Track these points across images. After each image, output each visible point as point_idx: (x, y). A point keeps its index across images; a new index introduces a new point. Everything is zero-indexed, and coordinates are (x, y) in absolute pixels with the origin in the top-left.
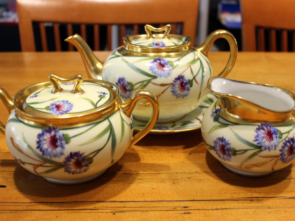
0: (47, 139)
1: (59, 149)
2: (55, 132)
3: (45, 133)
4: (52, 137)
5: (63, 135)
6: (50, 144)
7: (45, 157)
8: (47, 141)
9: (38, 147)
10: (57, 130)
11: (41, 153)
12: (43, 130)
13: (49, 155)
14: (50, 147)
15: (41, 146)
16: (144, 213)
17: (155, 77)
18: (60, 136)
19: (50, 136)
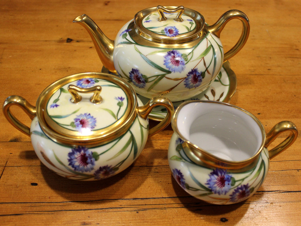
0: (77, 158)
1: (89, 166)
2: (85, 151)
3: (75, 152)
4: (82, 156)
5: (92, 153)
6: (81, 162)
7: (77, 171)
8: (78, 160)
9: (70, 164)
10: (86, 149)
11: (73, 169)
12: (73, 150)
13: (81, 170)
14: (81, 164)
15: (73, 163)
16: (163, 210)
17: (169, 72)
18: (89, 155)
19: (80, 155)
